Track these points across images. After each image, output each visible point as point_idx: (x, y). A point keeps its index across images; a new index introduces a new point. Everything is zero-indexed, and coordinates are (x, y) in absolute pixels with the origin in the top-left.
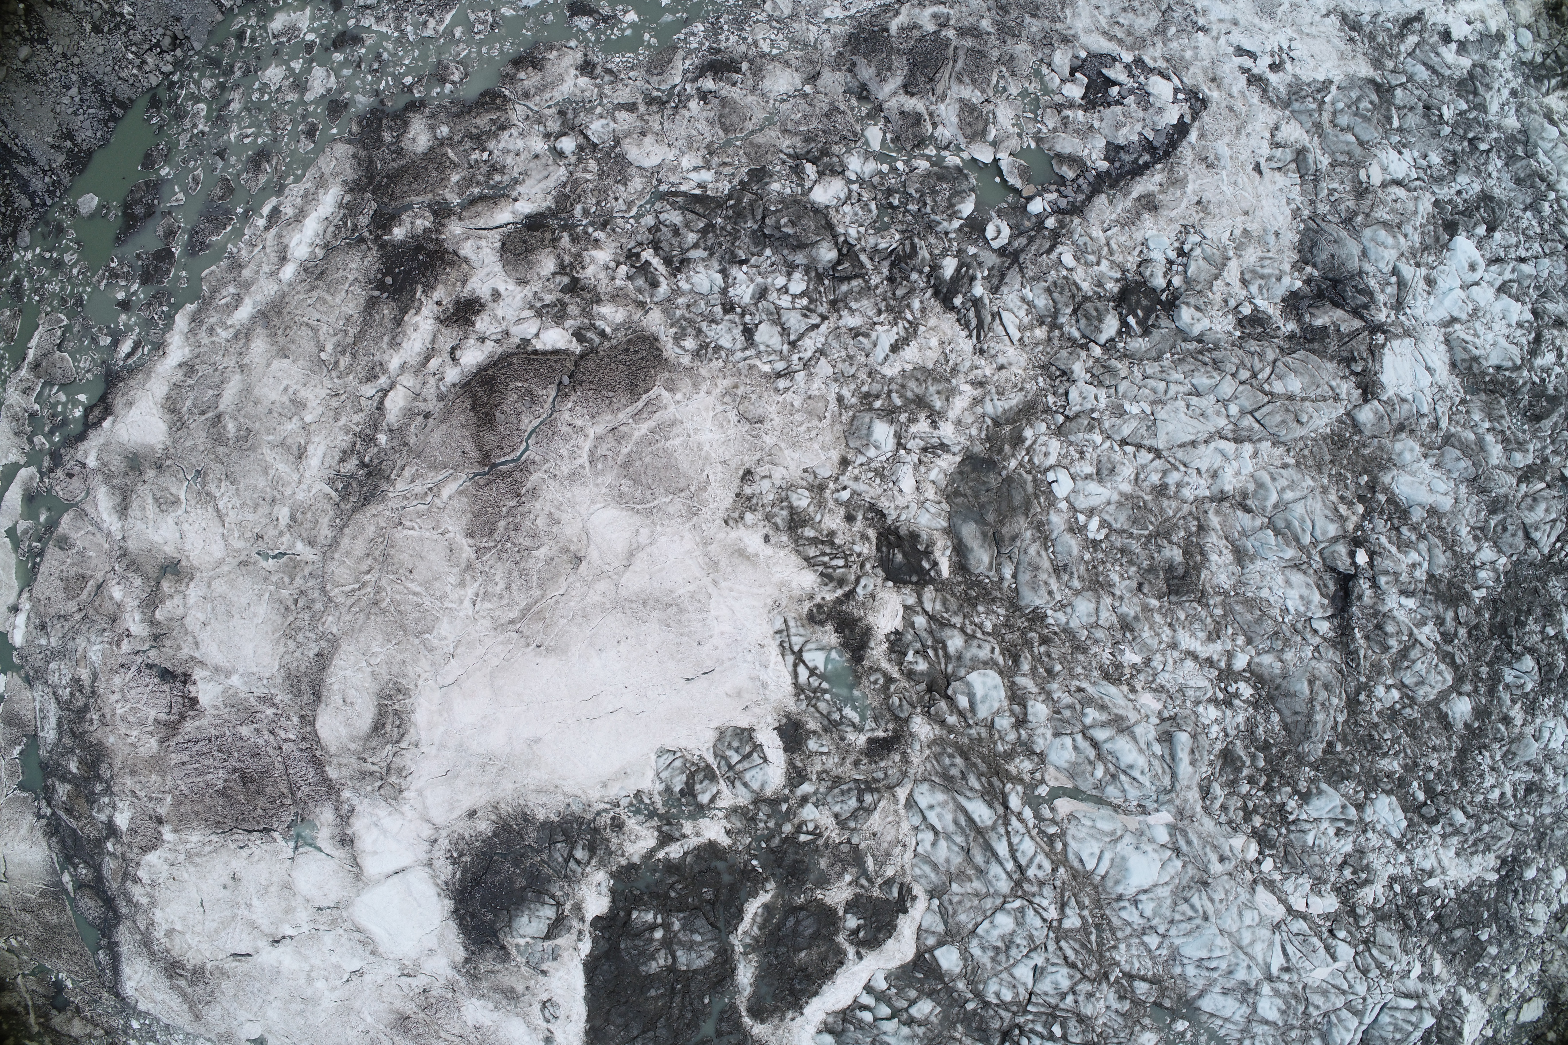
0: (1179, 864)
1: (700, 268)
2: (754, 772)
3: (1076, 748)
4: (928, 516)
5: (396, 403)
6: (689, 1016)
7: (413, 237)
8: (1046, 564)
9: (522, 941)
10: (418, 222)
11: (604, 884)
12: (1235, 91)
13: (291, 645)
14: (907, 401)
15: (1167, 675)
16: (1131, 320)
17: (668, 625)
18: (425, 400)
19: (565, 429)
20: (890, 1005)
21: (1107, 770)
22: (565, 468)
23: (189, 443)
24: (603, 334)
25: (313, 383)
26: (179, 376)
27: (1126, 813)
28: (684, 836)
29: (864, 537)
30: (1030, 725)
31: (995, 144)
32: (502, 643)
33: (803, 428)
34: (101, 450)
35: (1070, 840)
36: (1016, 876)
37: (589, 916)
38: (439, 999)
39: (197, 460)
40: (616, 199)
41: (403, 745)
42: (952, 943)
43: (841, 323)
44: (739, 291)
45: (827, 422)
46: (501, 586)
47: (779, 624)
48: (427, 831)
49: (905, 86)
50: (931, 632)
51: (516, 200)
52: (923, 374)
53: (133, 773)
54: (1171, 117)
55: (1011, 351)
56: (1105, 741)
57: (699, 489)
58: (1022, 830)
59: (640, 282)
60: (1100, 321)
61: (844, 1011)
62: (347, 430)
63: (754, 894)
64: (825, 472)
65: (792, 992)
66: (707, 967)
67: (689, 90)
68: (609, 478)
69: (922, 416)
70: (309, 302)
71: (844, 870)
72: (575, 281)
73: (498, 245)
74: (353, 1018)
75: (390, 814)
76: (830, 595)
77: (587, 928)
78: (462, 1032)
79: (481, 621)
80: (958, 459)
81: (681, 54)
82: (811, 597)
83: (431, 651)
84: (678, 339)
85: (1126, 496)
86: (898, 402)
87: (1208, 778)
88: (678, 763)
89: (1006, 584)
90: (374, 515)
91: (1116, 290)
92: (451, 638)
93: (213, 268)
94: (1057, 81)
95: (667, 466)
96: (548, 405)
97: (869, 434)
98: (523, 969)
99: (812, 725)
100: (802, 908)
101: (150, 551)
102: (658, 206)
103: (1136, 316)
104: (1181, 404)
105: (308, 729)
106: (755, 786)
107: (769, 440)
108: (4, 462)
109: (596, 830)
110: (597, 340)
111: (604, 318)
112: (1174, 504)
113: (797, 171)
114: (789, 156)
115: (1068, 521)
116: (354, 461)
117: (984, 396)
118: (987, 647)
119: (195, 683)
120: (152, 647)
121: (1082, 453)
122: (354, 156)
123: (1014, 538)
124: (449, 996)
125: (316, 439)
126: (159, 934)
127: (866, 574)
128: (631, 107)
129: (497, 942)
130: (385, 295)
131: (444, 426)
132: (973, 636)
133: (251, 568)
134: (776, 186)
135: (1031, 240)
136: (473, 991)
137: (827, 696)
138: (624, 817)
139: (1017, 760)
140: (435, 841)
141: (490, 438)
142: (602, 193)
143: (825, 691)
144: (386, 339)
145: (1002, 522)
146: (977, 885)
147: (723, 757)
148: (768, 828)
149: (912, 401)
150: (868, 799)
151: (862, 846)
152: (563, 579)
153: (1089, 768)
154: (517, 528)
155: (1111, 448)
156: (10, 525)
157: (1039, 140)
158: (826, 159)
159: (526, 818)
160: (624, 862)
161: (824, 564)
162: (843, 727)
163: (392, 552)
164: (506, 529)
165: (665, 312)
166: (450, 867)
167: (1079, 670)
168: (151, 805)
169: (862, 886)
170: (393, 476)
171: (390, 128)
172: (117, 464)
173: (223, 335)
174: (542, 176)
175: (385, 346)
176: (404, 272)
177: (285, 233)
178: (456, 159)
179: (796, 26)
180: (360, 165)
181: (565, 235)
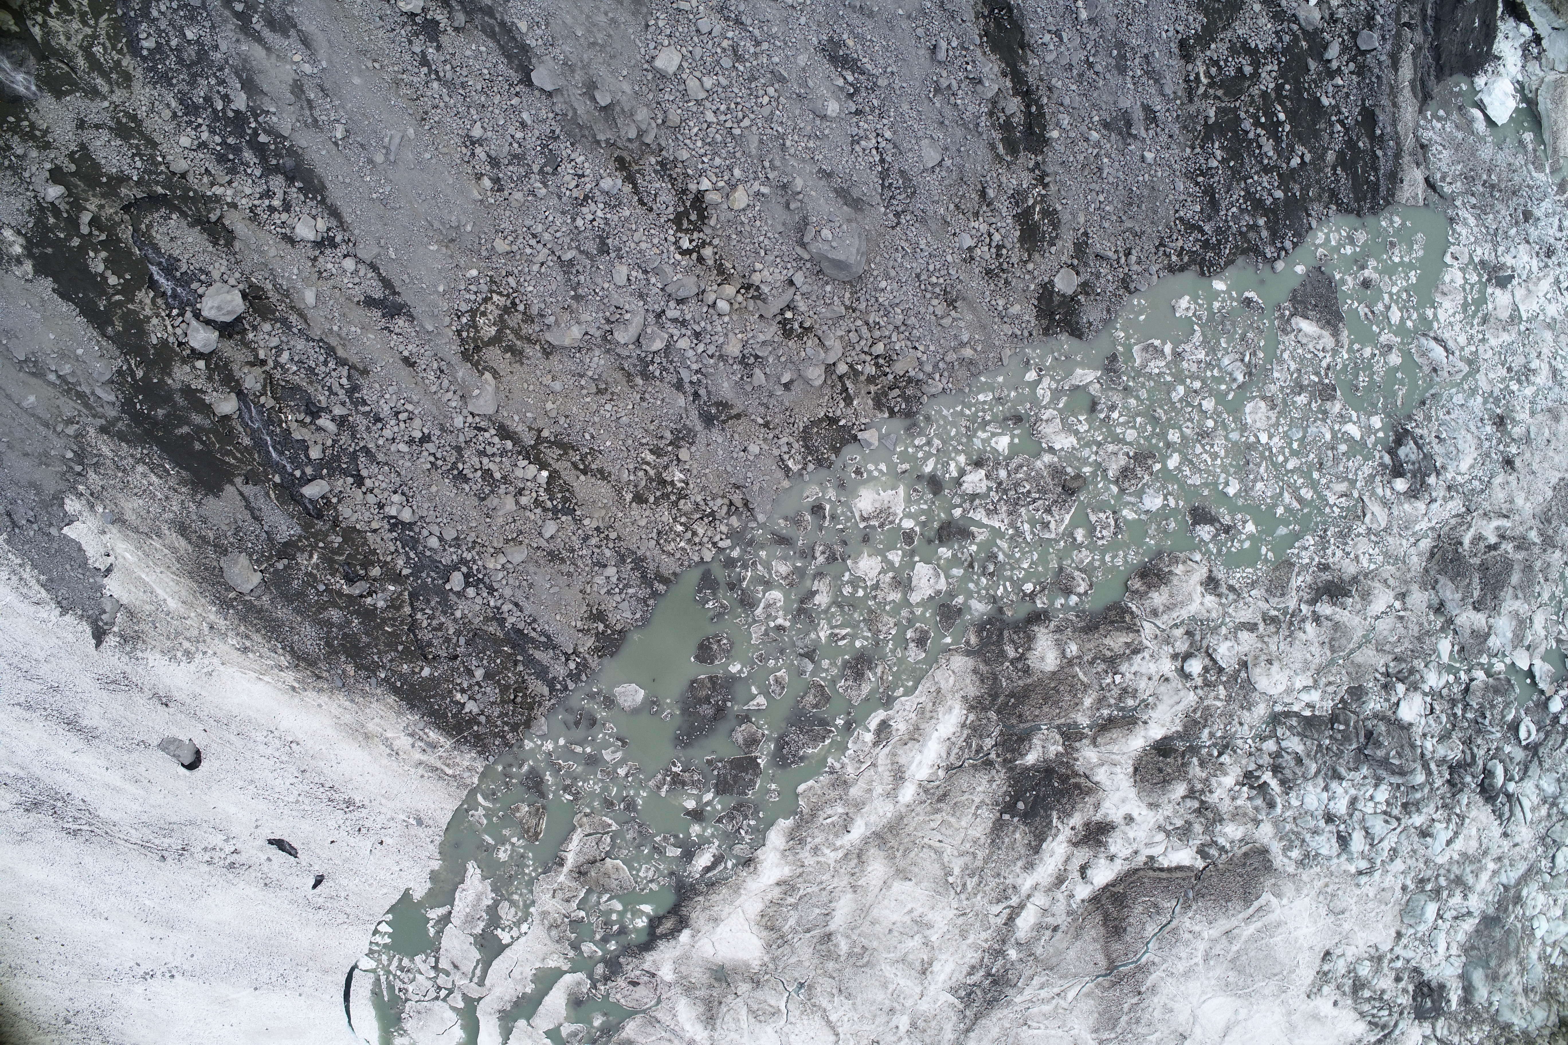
1: (1309, 787)
4: (1451, 968)
5: (1026, 922)
7: (1044, 762)
10: (1051, 746)
14: (1450, 882)
18: (1054, 916)
19: (1186, 936)
22: (1181, 967)
23: (793, 960)
24: (1222, 849)
25: (940, 905)
26: (776, 894)
29: (1405, 991)
31: (1529, 649)
33: (1373, 914)
34: (678, 962)
39: (801, 974)
40: (1241, 724)
43: (1410, 824)
44: (1337, 804)
45: (1391, 906)
49: (1474, 603)
51: (1145, 723)
52: (1465, 859)
55: (1524, 830)
57: (1290, 972)
59: (1259, 802)
62: (976, 947)
64: (1385, 947)
67: (1304, 611)
68: (1218, 973)
69: (1458, 892)
70: (932, 824)
72: (1203, 804)
73: (1131, 770)
76: (1374, 1038)
80: (1477, 921)
81: (1296, 569)
82: (1360, 1041)
84: (1285, 851)
86: (1443, 884)
89: (1492, 1008)
90: (999, 1019)
93: (811, 783)
95: (1267, 958)
96: (1169, 915)
97: (1422, 913)
107: (1347, 926)
110: (1216, 855)
111: (1225, 837)
113: (1388, 688)
114: (1382, 675)
115: (1540, 954)
116: (981, 974)
117: (1501, 869)
121: (1556, 901)
123: (1505, 975)
125: (944, 957)
127: (1402, 1018)
128: (1252, 627)
130: (1016, 819)
131: (1078, 943)
134: (1371, 704)
135: (1547, 734)
141: (1117, 947)
142: (1228, 717)
144: (1020, 864)
145: (1499, 965)
149: (1453, 881)
154: (1137, 1021)
156: (553, 1029)
157: (1559, 641)
158: (1412, 678)
161: (1373, 1015)
164: (1128, 1023)
165: (1275, 826)
170: (1019, 985)
171: (1012, 641)
172: (698, 976)
173: (831, 856)
174: (1172, 702)
175: (1018, 870)
176: (1037, 796)
177: (900, 752)
178: (1085, 680)
179: (1390, 539)
180: (982, 681)
181: (1194, 761)
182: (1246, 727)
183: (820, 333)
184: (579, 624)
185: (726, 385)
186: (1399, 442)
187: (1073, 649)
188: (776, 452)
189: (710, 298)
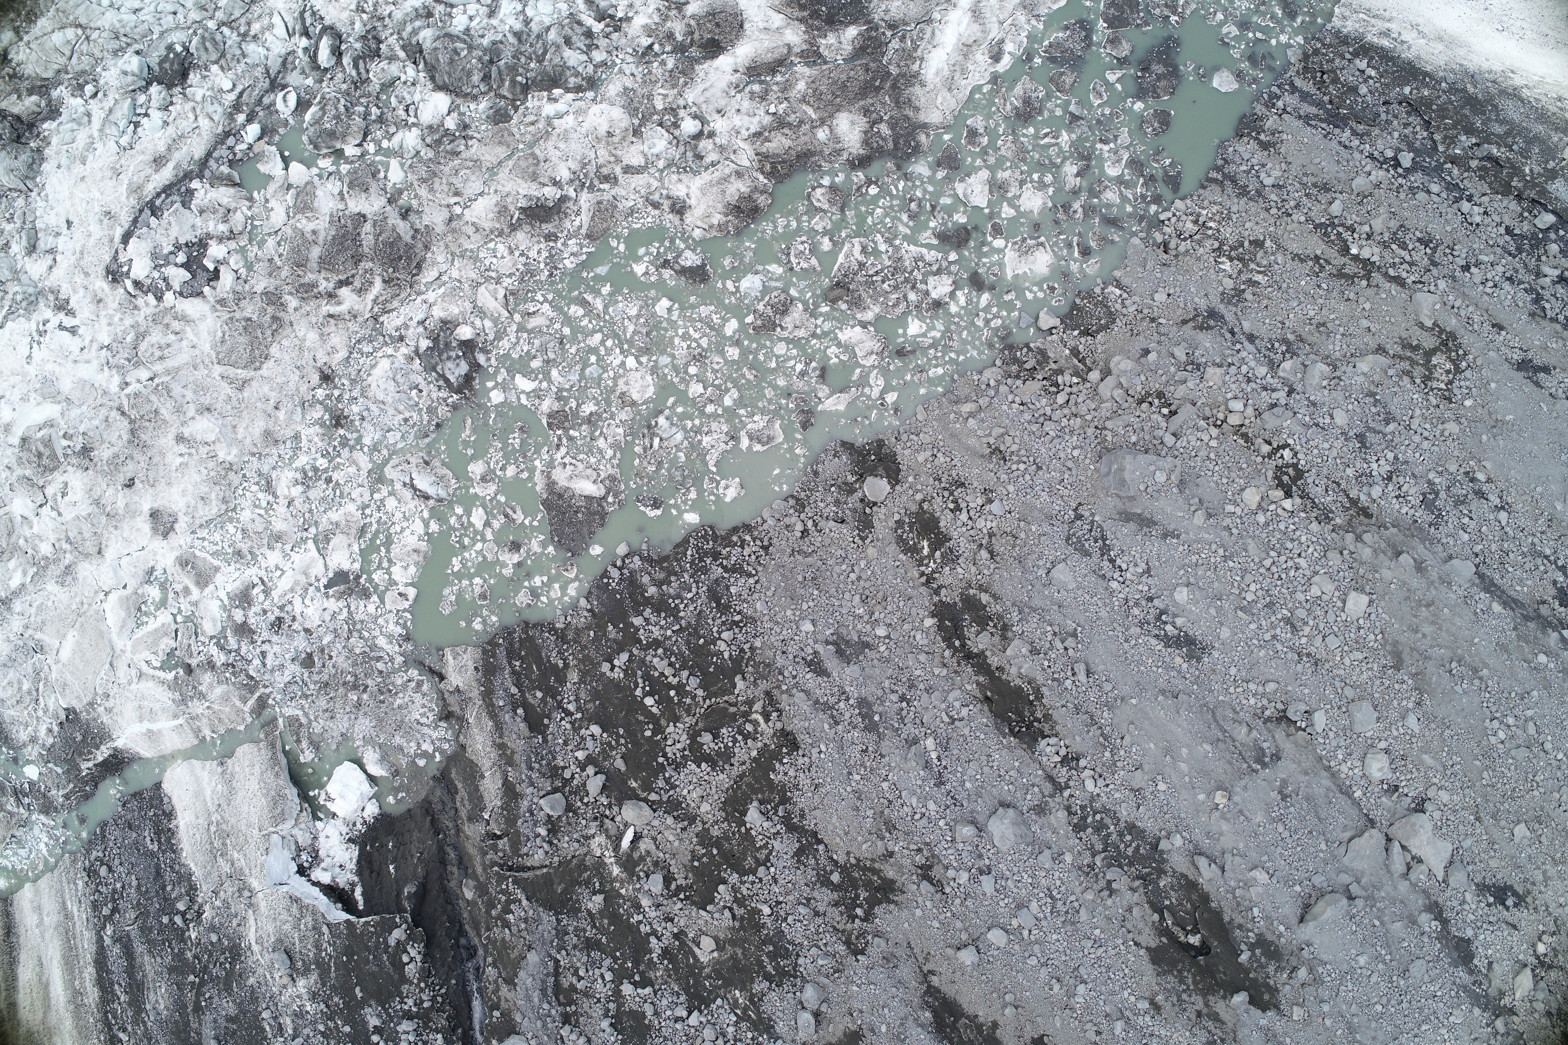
1: (548, 21)
7: (837, 30)
10: (834, 45)
12: (82, 292)
16: (179, 49)
31: (288, 185)
40: (632, 75)
49: (364, 220)
51: (736, 71)
54: (134, 245)
55: (281, 5)
67: (571, 190)
73: (747, 26)
81: (583, 231)
91: (191, 75)
93: (1055, 7)
94: (232, 262)
102: (590, 69)
103: (175, 53)
113: (464, 126)
114: (472, 138)
128: (628, 170)
134: (482, 108)
135: (260, 100)
142: (648, 80)
157: (251, 199)
158: (436, 137)
171: (884, 139)
174: (711, 92)
177: (979, 34)
178: (804, 107)
179: (473, 275)
180: (909, 101)
181: (680, 38)
182: (628, 72)
183: (1130, 399)
184: (1285, 137)
185: (1208, 345)
186: (468, 379)
188: (1136, 298)
189: (1250, 411)
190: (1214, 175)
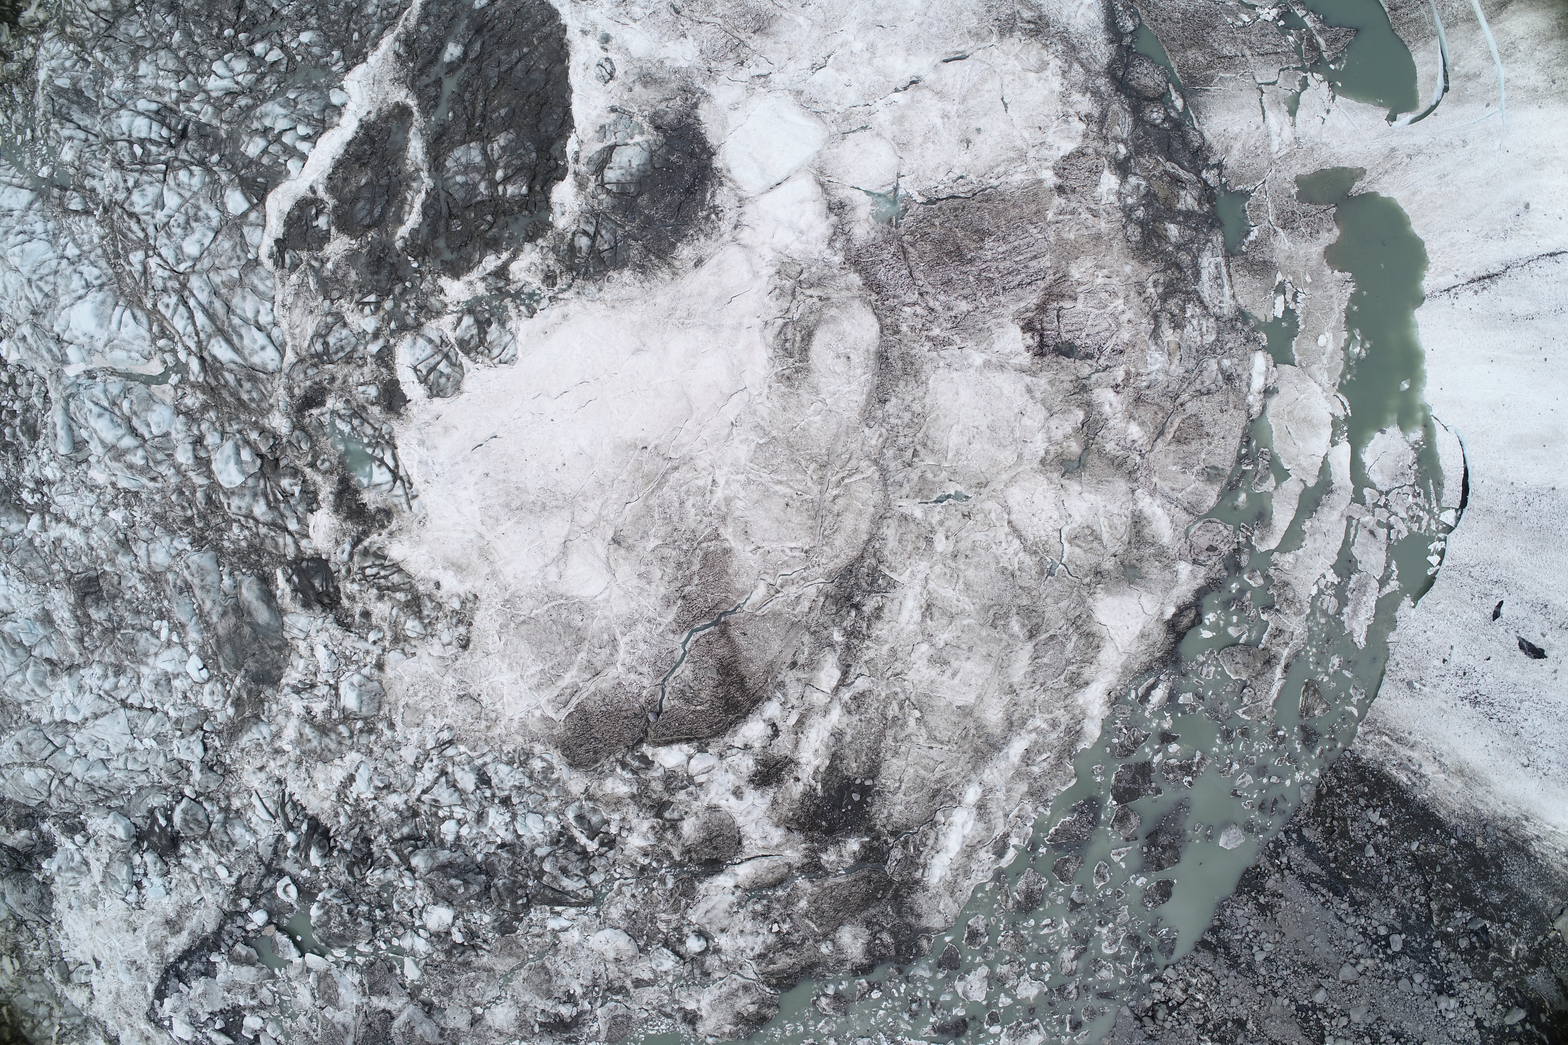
0: (56, 329)
1: (540, 837)
2: (424, 355)
3: (149, 425)
4: (299, 626)
5: (829, 674)
6: (467, 95)
7: (838, 842)
8: (197, 592)
9: (638, 138)
10: (833, 858)
11: (558, 215)
13: (917, 407)
14: (334, 729)
15: (88, 503)
16: (163, 822)
17: (518, 488)
18: (799, 680)
19: (645, 669)
20: (284, 145)
21: (120, 409)
22: (641, 630)
23: (1064, 604)
24: (624, 765)
25: (924, 685)
26: (1087, 672)
27: (104, 370)
28: (483, 279)
29: (352, 598)
30: (190, 440)
31: (309, 970)
32: (683, 445)
33: (421, 695)
34: (1174, 582)
35: (147, 335)
36: (186, 293)
37: (569, 178)
38: (725, 57)
39: (1049, 588)
40: (634, 897)
41: (780, 322)
42: (236, 217)
43: (404, 797)
44: (500, 818)
45: (402, 703)
46: (689, 504)
47: (415, 503)
48: (745, 235)
49: (393, 1018)
50: (282, 516)
51: (737, 889)
52: (324, 757)
53: (1098, 237)
54: (169, 1003)
55: (256, 784)
56: (123, 436)
57: (507, 626)
58: (185, 339)
59: (595, 819)
60: (185, 820)
61: (325, 130)
62: (879, 641)
63: (414, 232)
64: (393, 657)
65: (372, 141)
66: (451, 150)
67: (586, 1004)
68: (595, 626)
69: (320, 717)
70: (943, 767)
71: (334, 272)
72: (659, 815)
73: (745, 842)
74: (820, 17)
75: (787, 247)
76: (374, 539)
77: (571, 167)
78: (699, 28)
79: (706, 465)
80: (283, 681)
81: (602, 1037)
82: (391, 534)
83: (758, 426)
84: (550, 768)
85: (141, 662)
86: (342, 728)
87: (46, 411)
88: (496, 352)
89: (226, 570)
90: (837, 557)
91: (182, 847)
92: (736, 443)
93: (1064, 789)
94: (269, 1030)
95: (540, 645)
96: (668, 690)
97: (360, 696)
98: (636, 110)
99: (375, 410)
100: (369, 227)
101: (1099, 482)
102: (590, 893)
103: (160, 826)
104: (114, 750)
105: (889, 321)
106: (421, 342)
107: (450, 680)
108: (1300, 552)
109: (570, 269)
110: (628, 759)
111: (624, 780)
112: (106, 659)
113: (471, 934)
114: (481, 948)
115: (186, 633)
116: (867, 609)
117: (272, 741)
118: (234, 508)
119: (1028, 348)
120: (1088, 378)
121: (185, 697)
122: (919, 916)
123: (224, 614)
124: (713, 64)
125: (912, 627)
126: (1055, 64)
127: (344, 564)
128: (639, 983)
129: (665, 132)
130: (858, 781)
131: (770, 658)
132: (246, 517)
133: (974, 482)
134: (487, 919)
135: (259, 886)
136: (685, 75)
137: (366, 440)
138: (544, 288)
139: (197, 405)
140: (735, 227)
141: (722, 651)
142: (649, 902)
143: (369, 445)
144: (848, 738)
145: (237, 627)
146: (217, 279)
147: (454, 365)
148: (407, 302)
149: (330, 730)
150: (319, 347)
151: (321, 299)
152: (629, 519)
153: (135, 408)
154: (679, 565)
155: (163, 705)
156: (1284, 484)
157: (273, 976)
158: (446, 947)
159: (642, 269)
160: (540, 241)
161: (383, 567)
162: (348, 412)
163: (810, 523)
164: (690, 563)
165: (567, 792)
166: (717, 202)
167: (157, 497)
168: (1073, 205)
169: (316, 259)
170: (822, 599)
171: (885, 946)
172: (1153, 570)
173: (1039, 722)
174: (714, 912)
175: (849, 731)
176: (840, 808)
177: (984, 833)
178: (809, 924)
180: (911, 909)
181: (678, 858)
182: (628, 895)
184: (1282, 902)
187: (825, 949)
190: (1209, 938)
